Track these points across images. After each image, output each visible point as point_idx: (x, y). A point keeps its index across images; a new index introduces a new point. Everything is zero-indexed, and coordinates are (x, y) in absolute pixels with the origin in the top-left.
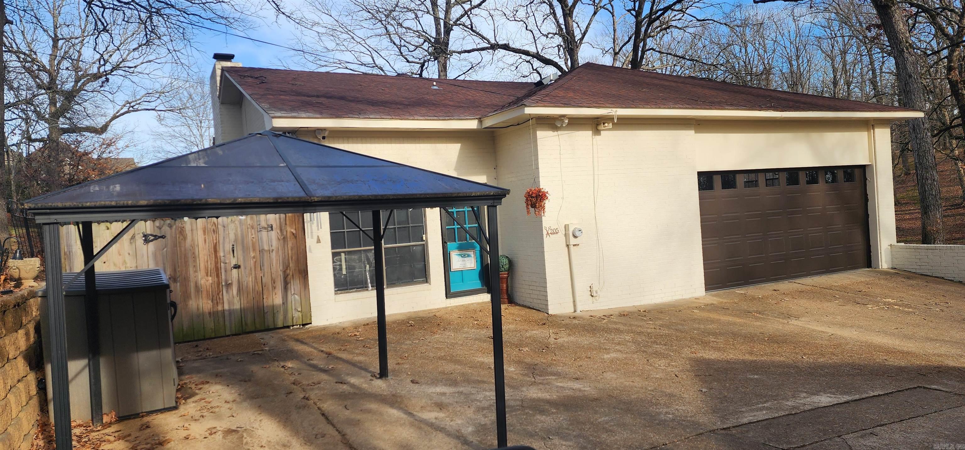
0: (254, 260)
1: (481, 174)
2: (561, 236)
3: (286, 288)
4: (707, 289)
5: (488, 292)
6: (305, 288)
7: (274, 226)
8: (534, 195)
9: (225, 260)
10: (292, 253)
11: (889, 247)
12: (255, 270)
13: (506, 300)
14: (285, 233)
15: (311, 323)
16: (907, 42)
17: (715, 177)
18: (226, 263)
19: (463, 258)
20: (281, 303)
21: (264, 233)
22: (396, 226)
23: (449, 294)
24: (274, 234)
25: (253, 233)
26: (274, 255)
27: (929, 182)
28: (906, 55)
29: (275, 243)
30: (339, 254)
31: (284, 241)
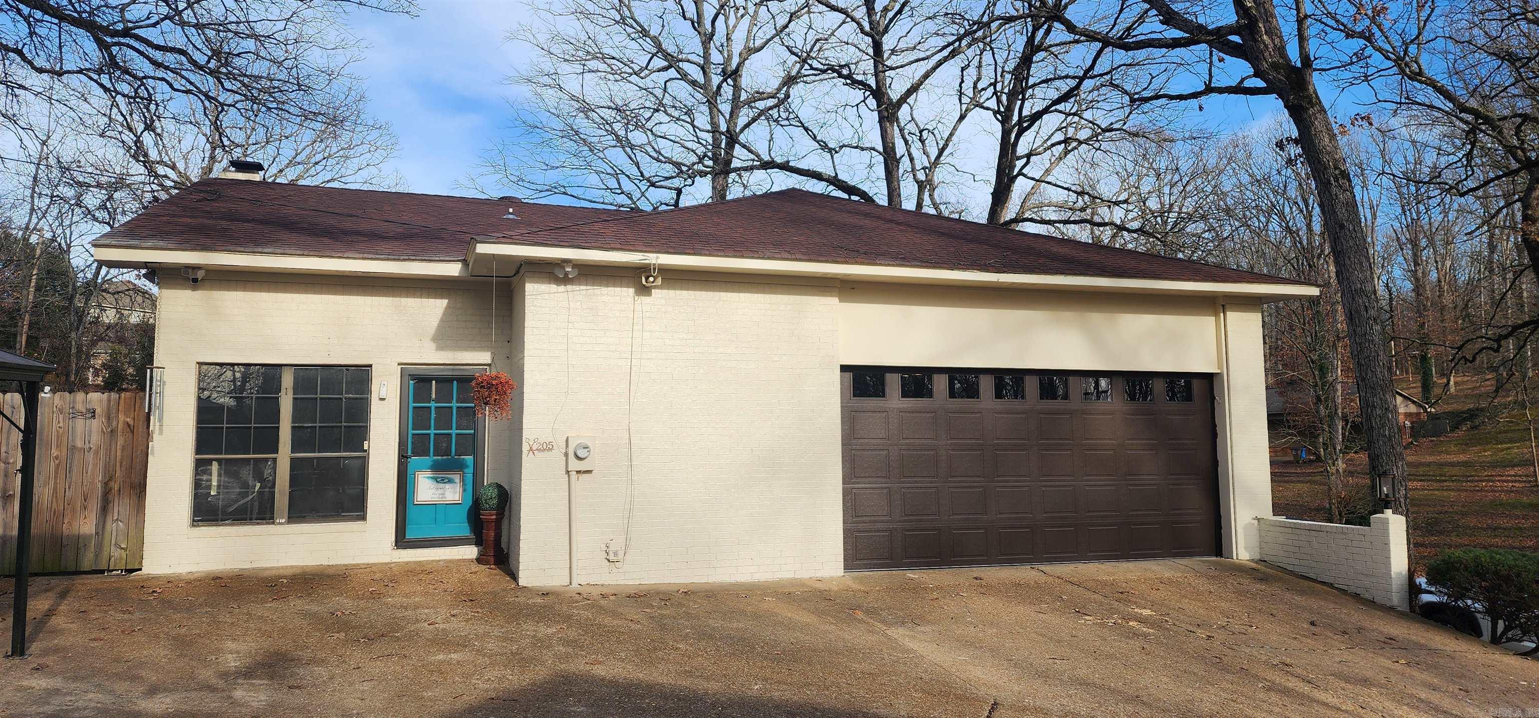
0: (57, 462)
1: (482, 348)
2: (556, 456)
3: (105, 509)
4: (848, 567)
5: (477, 544)
6: (138, 512)
7: (98, 411)
8: (485, 384)
9: (7, 458)
10: (122, 456)
11: (1256, 522)
12: (56, 478)
13: (492, 559)
14: (114, 424)
15: (140, 570)
16: (1336, 168)
17: (888, 376)
18: (9, 463)
19: (441, 485)
20: (94, 532)
21: (80, 423)
22: (318, 425)
23: (402, 541)
24: (96, 424)
25: (61, 420)
26: (90, 457)
27: (1379, 412)
28: (1334, 190)
29: (95, 439)
30: (209, 462)
31: (111, 436)
